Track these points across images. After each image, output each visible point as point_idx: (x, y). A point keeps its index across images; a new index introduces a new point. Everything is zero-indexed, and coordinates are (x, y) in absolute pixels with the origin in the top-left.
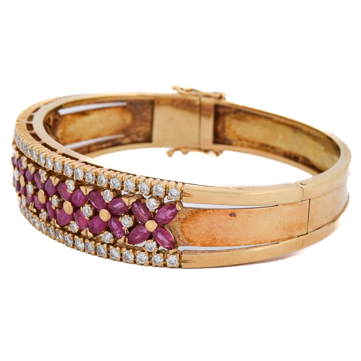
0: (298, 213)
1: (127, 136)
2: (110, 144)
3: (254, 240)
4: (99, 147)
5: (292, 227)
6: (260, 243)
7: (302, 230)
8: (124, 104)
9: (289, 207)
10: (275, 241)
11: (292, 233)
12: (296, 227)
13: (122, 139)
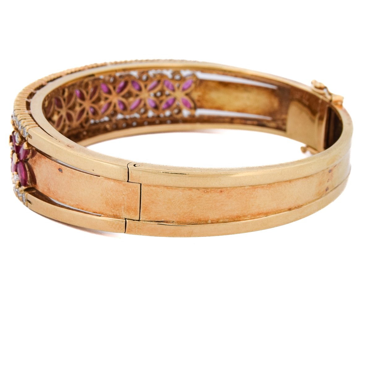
0: (124, 193)
1: (274, 120)
2: (255, 123)
3: (77, 203)
4: (243, 121)
5: (117, 205)
6: (83, 209)
7: (130, 213)
8: (274, 87)
9: (112, 183)
10: (97, 213)
11: (117, 212)
12: (123, 207)
13: (268, 121)
